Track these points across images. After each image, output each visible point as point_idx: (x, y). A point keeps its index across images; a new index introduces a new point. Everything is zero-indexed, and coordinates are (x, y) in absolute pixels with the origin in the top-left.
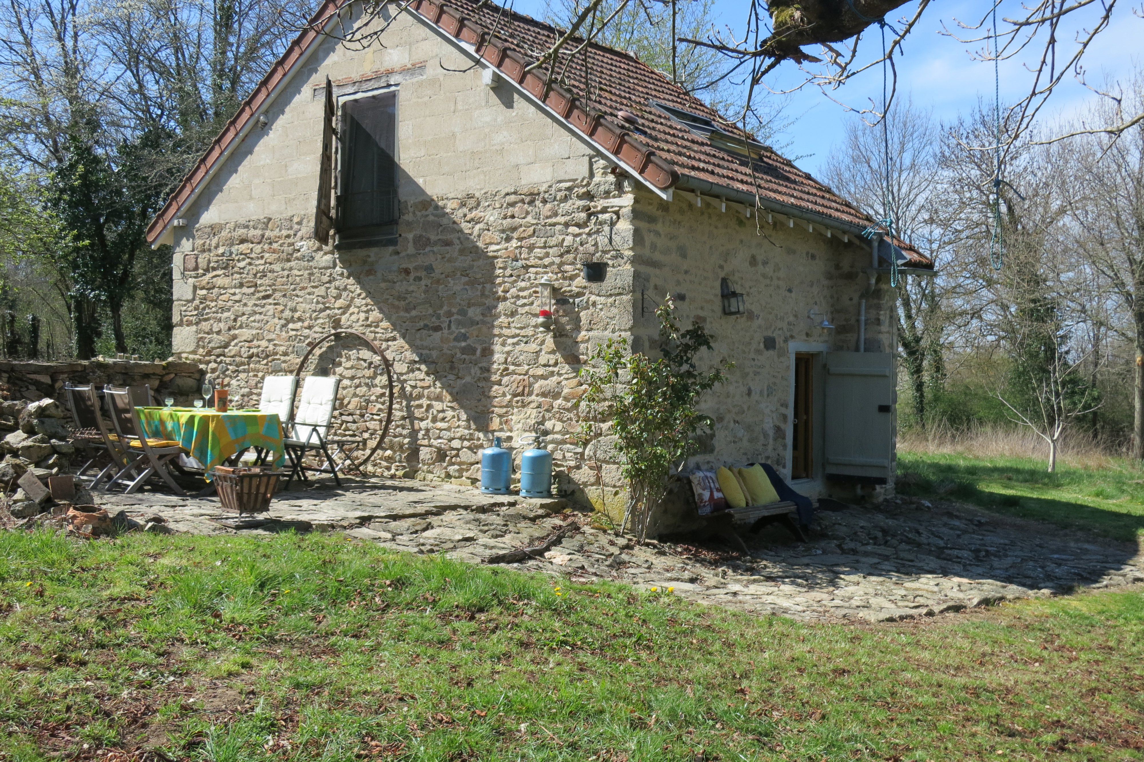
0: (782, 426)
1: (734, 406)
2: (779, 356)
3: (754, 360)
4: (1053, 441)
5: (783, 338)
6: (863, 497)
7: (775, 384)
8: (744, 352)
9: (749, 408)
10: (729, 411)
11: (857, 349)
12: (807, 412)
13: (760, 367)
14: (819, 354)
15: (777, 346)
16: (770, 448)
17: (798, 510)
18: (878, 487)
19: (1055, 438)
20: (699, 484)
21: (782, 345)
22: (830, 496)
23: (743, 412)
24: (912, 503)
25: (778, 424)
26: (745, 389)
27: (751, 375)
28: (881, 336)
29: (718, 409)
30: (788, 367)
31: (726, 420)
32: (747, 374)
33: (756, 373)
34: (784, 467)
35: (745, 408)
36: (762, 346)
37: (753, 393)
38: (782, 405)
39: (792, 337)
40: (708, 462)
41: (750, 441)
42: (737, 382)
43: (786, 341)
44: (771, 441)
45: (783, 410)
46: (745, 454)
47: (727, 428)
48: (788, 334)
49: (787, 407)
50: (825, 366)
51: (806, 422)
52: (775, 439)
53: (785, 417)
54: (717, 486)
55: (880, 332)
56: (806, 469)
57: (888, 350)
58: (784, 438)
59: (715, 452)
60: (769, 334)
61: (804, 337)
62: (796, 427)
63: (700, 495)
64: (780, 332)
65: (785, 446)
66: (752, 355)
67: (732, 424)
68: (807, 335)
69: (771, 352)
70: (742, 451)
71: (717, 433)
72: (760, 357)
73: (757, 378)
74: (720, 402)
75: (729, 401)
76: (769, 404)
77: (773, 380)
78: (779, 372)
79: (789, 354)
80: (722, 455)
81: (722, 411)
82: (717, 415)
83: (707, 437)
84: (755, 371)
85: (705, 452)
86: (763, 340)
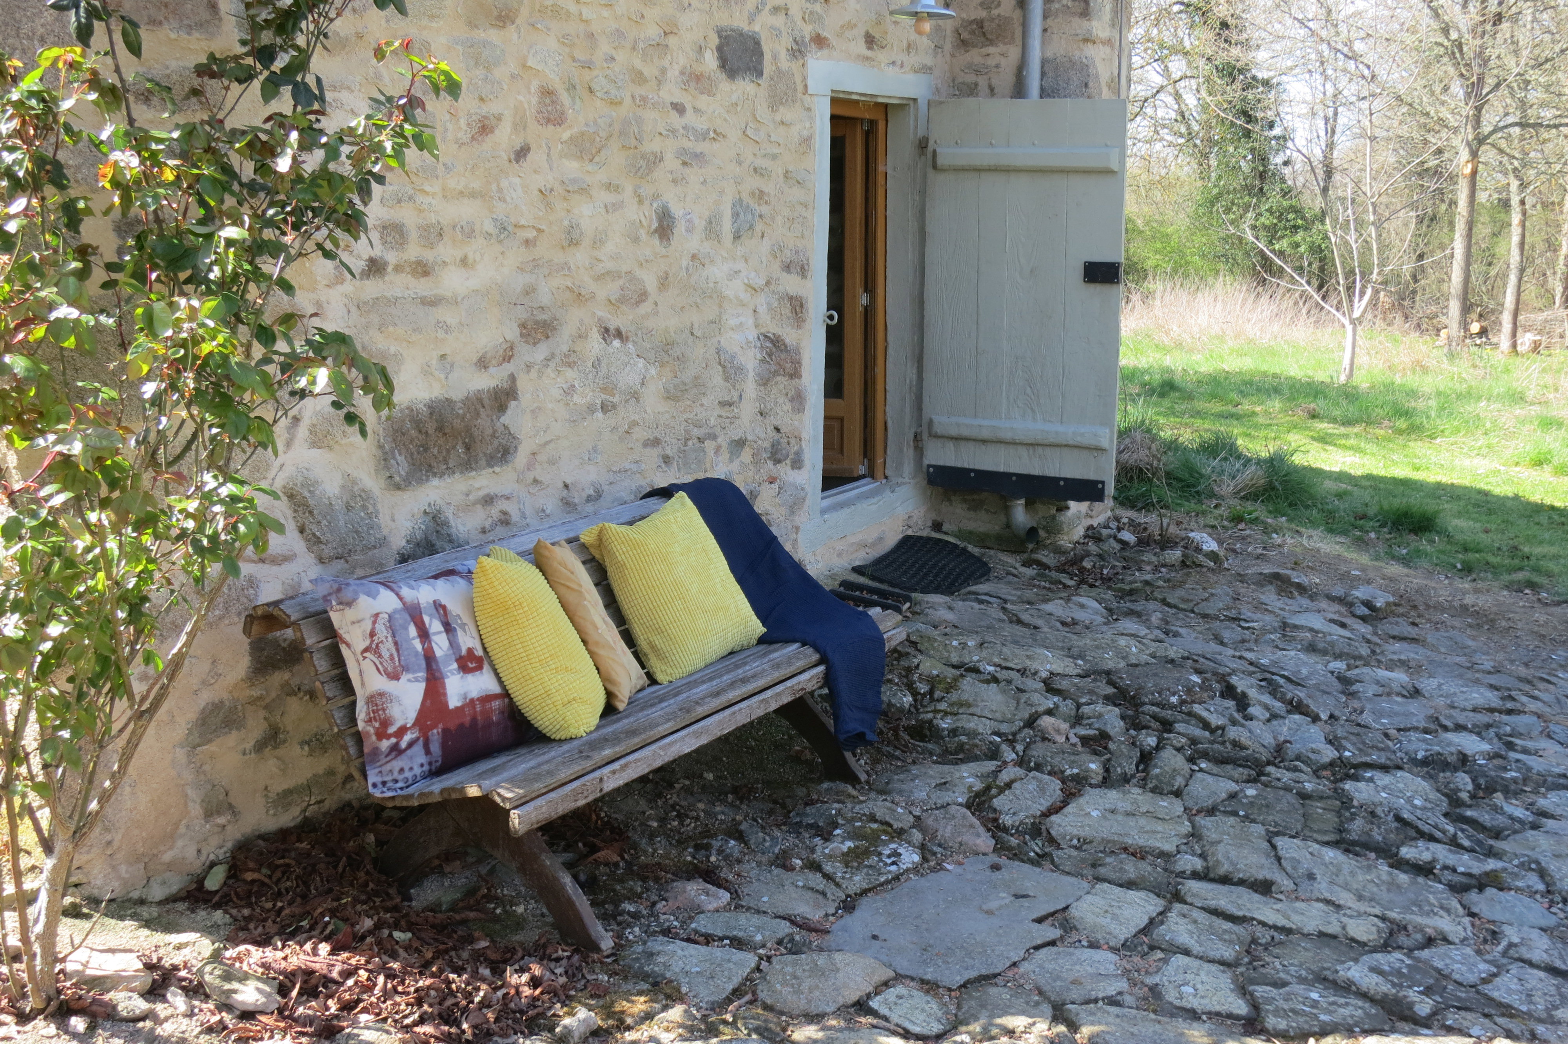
0: (789, 336)
1: (599, 278)
2: (776, 101)
3: (679, 109)
4: (1353, 322)
5: (786, 42)
6: (1032, 532)
7: (760, 195)
8: (639, 78)
9: (664, 282)
10: (579, 297)
11: (1019, 90)
12: (869, 286)
13: (704, 136)
14: (904, 106)
15: (768, 68)
16: (747, 410)
17: (828, 679)
18: (1075, 507)
19: (1357, 314)
20: (372, 649)
21: (785, 62)
22: (937, 526)
23: (643, 296)
24: (1166, 543)
25: (773, 329)
26: (647, 216)
27: (671, 162)
28: (1090, 50)
29: (529, 291)
30: (807, 141)
31: (567, 331)
32: (657, 159)
33: (689, 159)
34: (797, 464)
35: (650, 282)
36: (711, 60)
37: (680, 229)
38: (787, 268)
39: (820, 41)
40: (488, 500)
41: (670, 396)
42: (609, 186)
43: (798, 51)
44: (750, 388)
45: (792, 284)
46: (655, 442)
47: (569, 360)
48: (807, 30)
49: (803, 271)
50: (922, 145)
51: (869, 314)
52: (764, 382)
53: (797, 306)
54: (467, 641)
55: (1088, 40)
56: (868, 450)
57: (1106, 93)
58: (795, 374)
59: (521, 458)
60: (739, 21)
61: (860, 47)
62: (834, 335)
63: (377, 700)
64: (779, 21)
65: (798, 399)
66: (672, 92)
67: (595, 344)
68: (870, 41)
69: (744, 86)
70: (641, 434)
71: (524, 384)
72: (703, 101)
73: (694, 175)
74: (535, 264)
75: (580, 257)
76: (740, 265)
77: (753, 183)
78: (774, 157)
79: (807, 98)
80: (552, 462)
81: (544, 297)
82: (522, 314)
83: (475, 403)
84: (683, 151)
85: (468, 465)
86: (715, 41)
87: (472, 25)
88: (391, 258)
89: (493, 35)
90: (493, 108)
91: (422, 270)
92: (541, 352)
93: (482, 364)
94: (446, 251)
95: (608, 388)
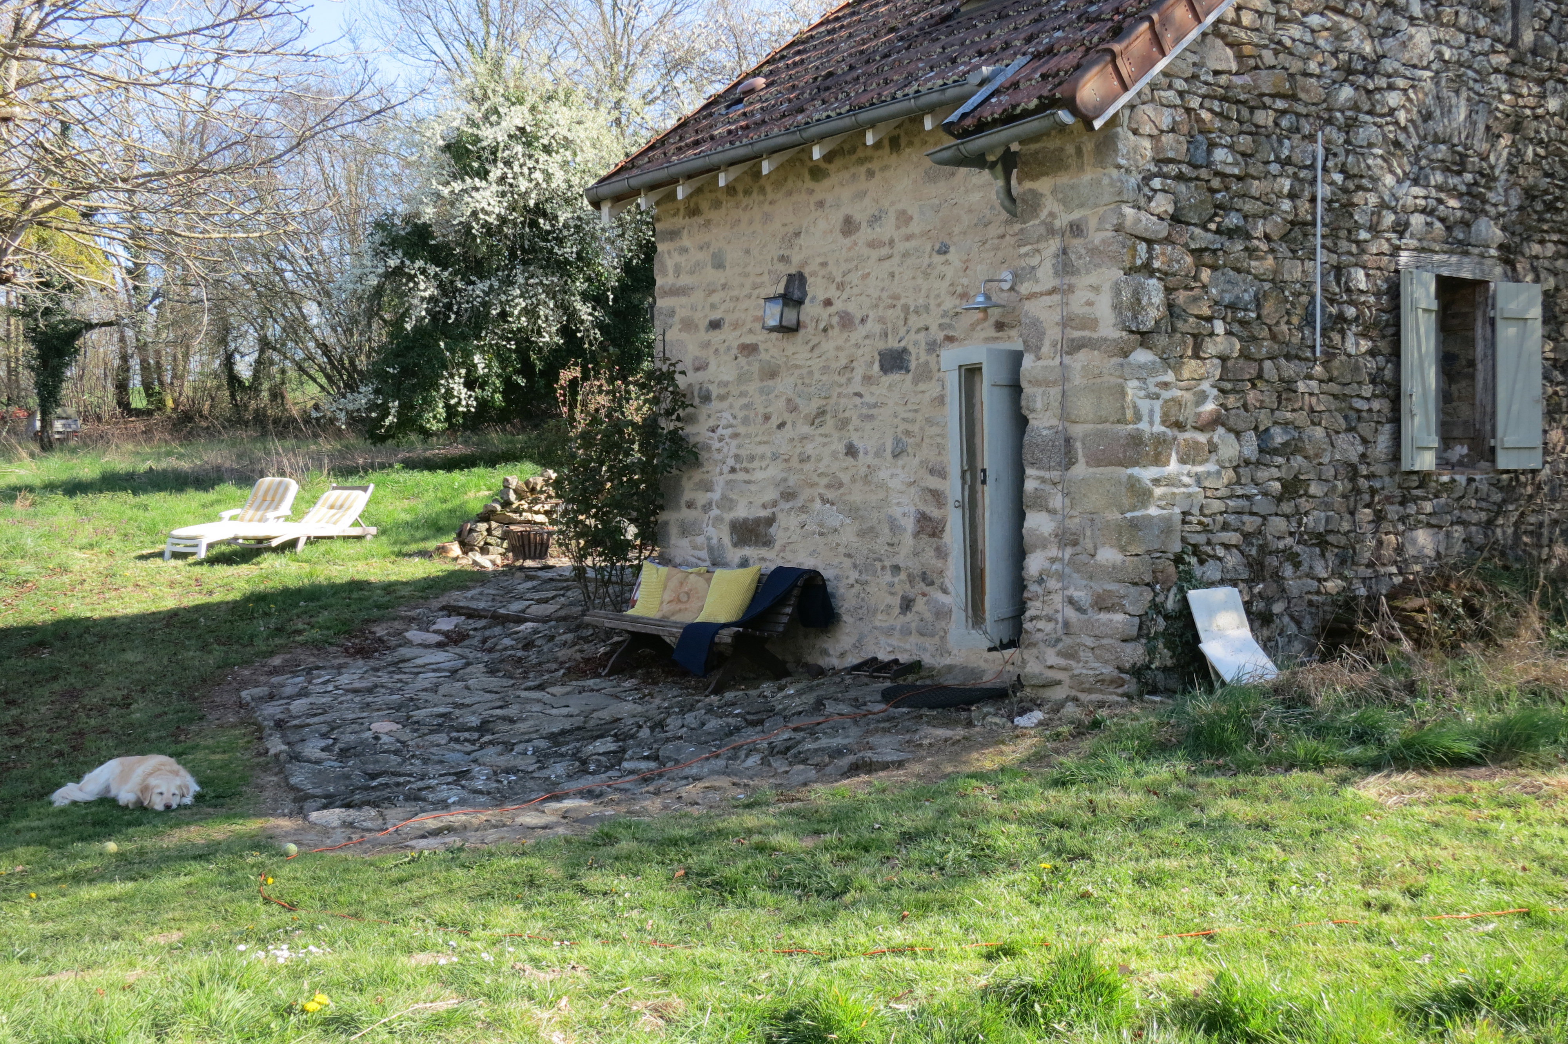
0: (936, 512)
1: (820, 475)
2: (918, 380)
3: (860, 395)
5: (925, 346)
7: (909, 433)
8: (838, 383)
9: (853, 478)
10: (810, 483)
13: (874, 406)
15: (913, 364)
16: (904, 550)
21: (923, 357)
23: (842, 485)
25: (924, 508)
26: (841, 448)
27: (855, 421)
29: (785, 480)
31: (803, 497)
32: (848, 420)
33: (866, 418)
35: (845, 478)
36: (876, 368)
37: (861, 453)
38: (929, 472)
39: (948, 340)
41: (858, 534)
43: (934, 348)
44: (907, 538)
45: (936, 482)
47: (803, 509)
48: (941, 335)
49: (942, 476)
52: (916, 535)
53: (936, 495)
59: (778, 546)
60: (892, 344)
61: (988, 333)
64: (919, 337)
66: (857, 386)
67: (817, 504)
69: (895, 377)
70: (842, 550)
71: (780, 517)
72: (873, 388)
73: (868, 426)
74: (790, 469)
75: (807, 467)
76: (899, 471)
77: (902, 427)
78: (916, 411)
79: (941, 374)
80: (794, 552)
81: (791, 482)
82: (781, 489)
83: (758, 521)
84: (861, 415)
85: (756, 544)
86: (877, 358)
87: (762, 380)
88: (738, 466)
89: (770, 383)
90: (769, 410)
91: (747, 471)
92: (788, 506)
93: (764, 506)
94: (756, 464)
95: (821, 525)
